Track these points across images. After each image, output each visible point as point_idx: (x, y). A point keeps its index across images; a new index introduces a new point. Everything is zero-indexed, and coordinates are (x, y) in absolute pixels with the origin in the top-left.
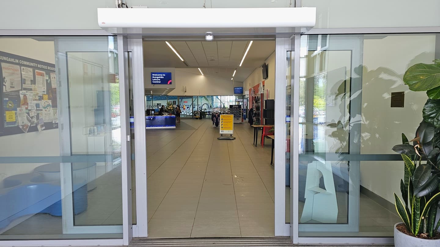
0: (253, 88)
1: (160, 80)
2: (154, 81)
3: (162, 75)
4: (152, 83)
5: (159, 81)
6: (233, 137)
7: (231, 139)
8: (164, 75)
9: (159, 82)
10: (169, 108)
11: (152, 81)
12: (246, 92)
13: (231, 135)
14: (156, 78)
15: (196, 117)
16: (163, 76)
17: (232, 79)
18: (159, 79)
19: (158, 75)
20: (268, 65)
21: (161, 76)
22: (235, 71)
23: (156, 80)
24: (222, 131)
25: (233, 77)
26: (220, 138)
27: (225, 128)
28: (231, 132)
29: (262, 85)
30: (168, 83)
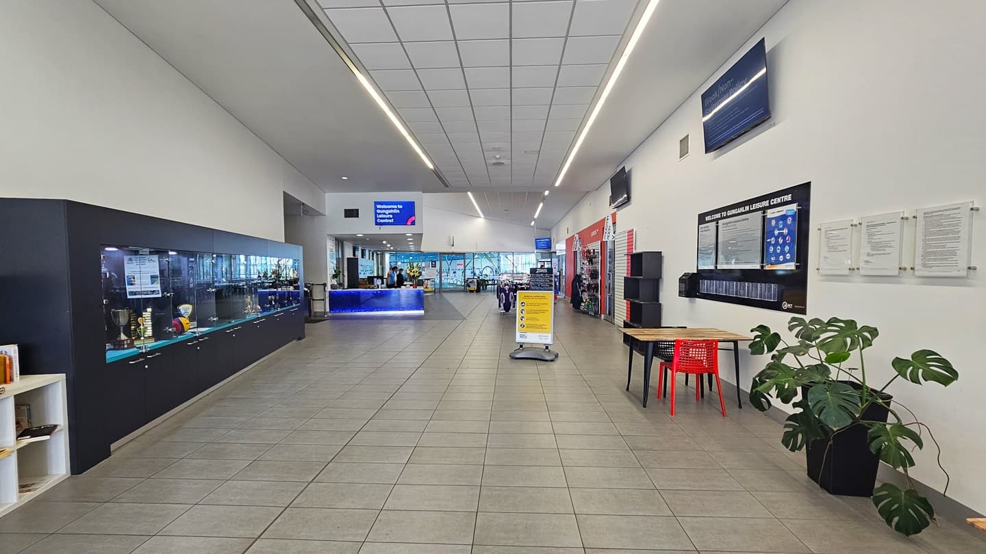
0: (577, 236)
1: (391, 216)
2: (381, 219)
3: (396, 207)
4: (377, 224)
5: (389, 218)
6: (553, 353)
7: (548, 358)
8: (401, 207)
9: (390, 221)
10: (412, 274)
11: (376, 219)
12: (557, 245)
13: (547, 348)
14: (384, 214)
15: (470, 289)
16: (397, 209)
17: (533, 223)
18: (389, 214)
19: (389, 207)
20: (630, 171)
21: (393, 209)
22: (541, 205)
23: (384, 216)
24: (521, 336)
25: (534, 220)
26: (518, 356)
27: (531, 327)
28: (546, 338)
29: (610, 222)
30: (409, 223)
